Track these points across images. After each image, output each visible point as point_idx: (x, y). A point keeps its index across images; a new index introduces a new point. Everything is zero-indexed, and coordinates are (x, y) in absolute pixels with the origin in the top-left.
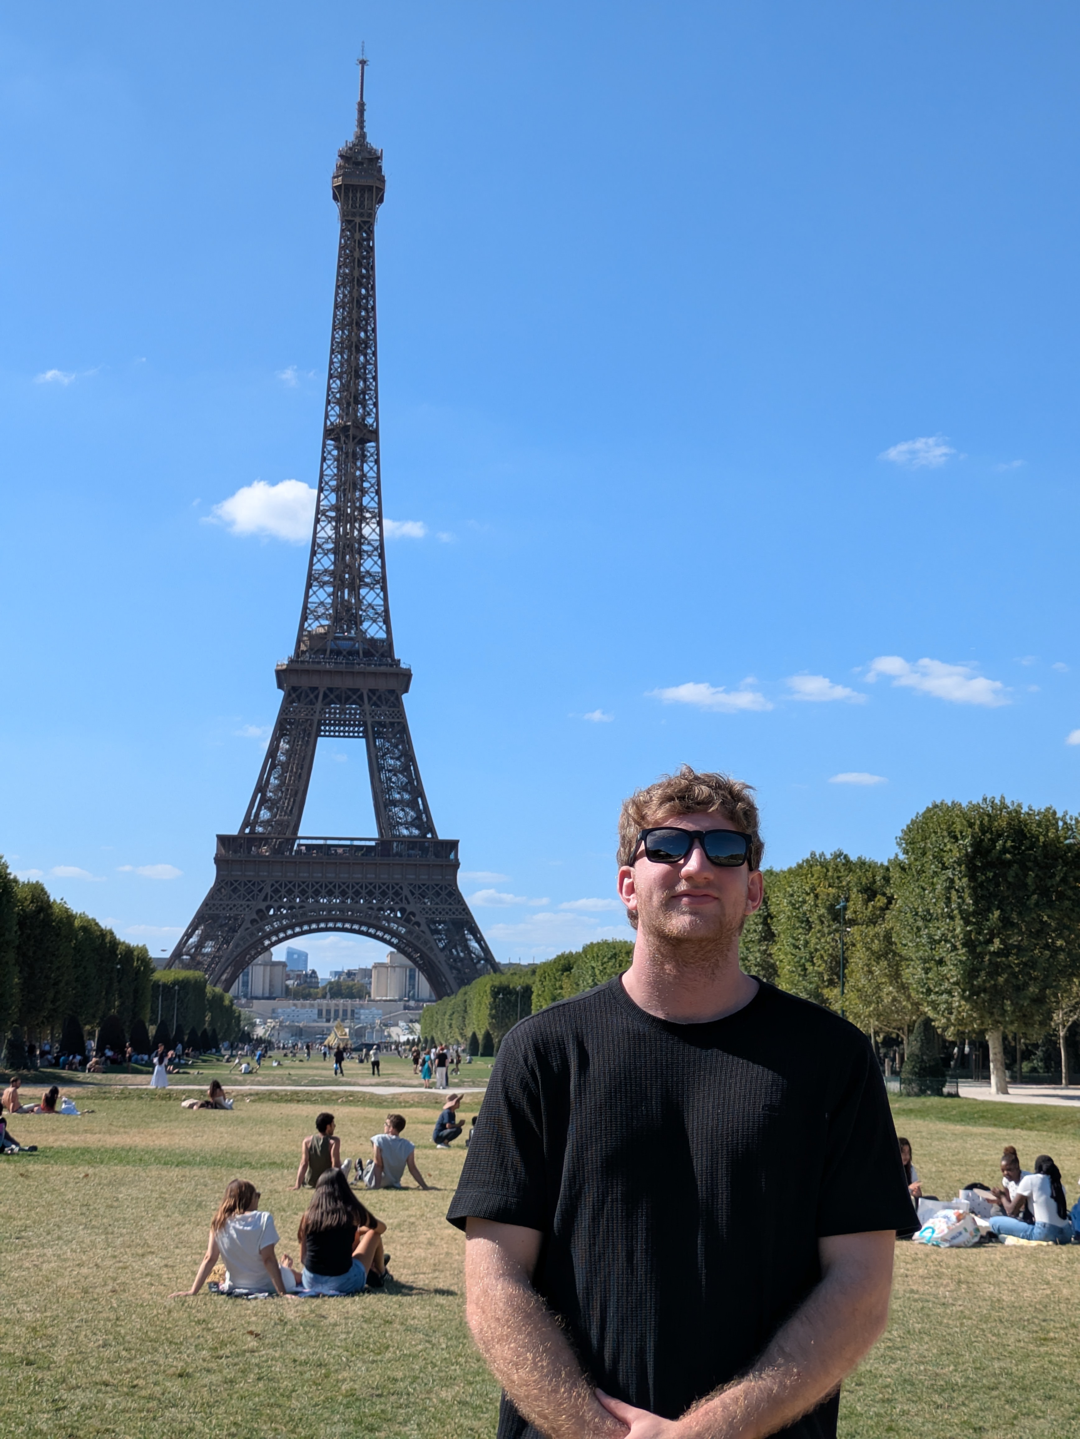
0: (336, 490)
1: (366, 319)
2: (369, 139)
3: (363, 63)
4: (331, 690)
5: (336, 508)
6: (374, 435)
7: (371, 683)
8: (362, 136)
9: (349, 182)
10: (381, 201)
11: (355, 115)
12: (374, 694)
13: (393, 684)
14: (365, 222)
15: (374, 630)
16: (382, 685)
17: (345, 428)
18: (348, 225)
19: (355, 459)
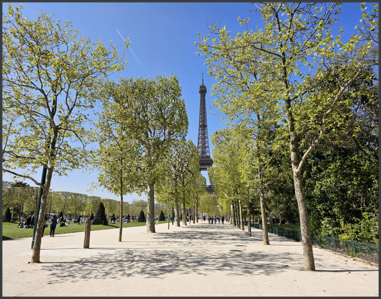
0: (201, 134)
1: (205, 109)
2: (204, 84)
3: (203, 73)
4: (201, 163)
5: (201, 137)
6: (206, 126)
7: (207, 162)
8: (203, 84)
9: (201, 90)
10: (206, 92)
11: (202, 81)
12: (208, 164)
13: (211, 162)
14: (204, 96)
15: (207, 154)
16: (209, 162)
17: (202, 125)
18: (201, 96)
19: (204, 130)
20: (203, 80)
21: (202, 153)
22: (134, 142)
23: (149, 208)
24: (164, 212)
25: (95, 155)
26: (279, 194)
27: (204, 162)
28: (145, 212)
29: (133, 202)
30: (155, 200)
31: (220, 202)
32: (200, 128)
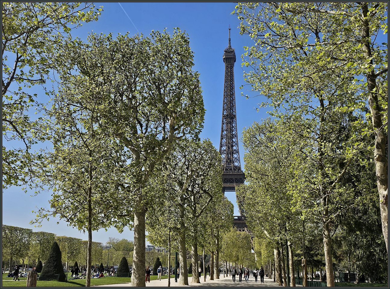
0: (226, 130)
1: (232, 89)
2: (232, 47)
3: (230, 29)
4: (225, 179)
5: (226, 135)
6: (235, 116)
7: (236, 177)
8: (230, 46)
9: (227, 57)
10: (235, 61)
11: (228, 42)
12: (236, 180)
13: (241, 177)
14: (231, 66)
15: (236, 164)
16: (238, 177)
17: (227, 115)
18: (227, 67)
19: (231, 123)
20: (230, 41)
21: (227, 161)
22: (112, 142)
23: (136, 253)
24: (161, 260)
25: (45, 163)
26: (355, 232)
27: (230, 177)
28: (129, 260)
29: (109, 243)
30: (146, 239)
31: (256, 245)
32: (224, 121)
